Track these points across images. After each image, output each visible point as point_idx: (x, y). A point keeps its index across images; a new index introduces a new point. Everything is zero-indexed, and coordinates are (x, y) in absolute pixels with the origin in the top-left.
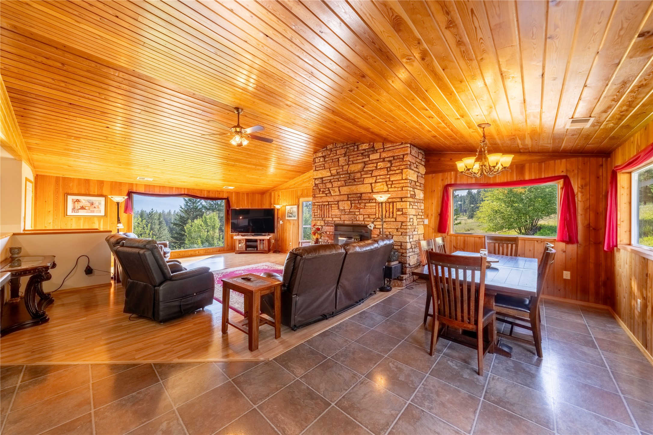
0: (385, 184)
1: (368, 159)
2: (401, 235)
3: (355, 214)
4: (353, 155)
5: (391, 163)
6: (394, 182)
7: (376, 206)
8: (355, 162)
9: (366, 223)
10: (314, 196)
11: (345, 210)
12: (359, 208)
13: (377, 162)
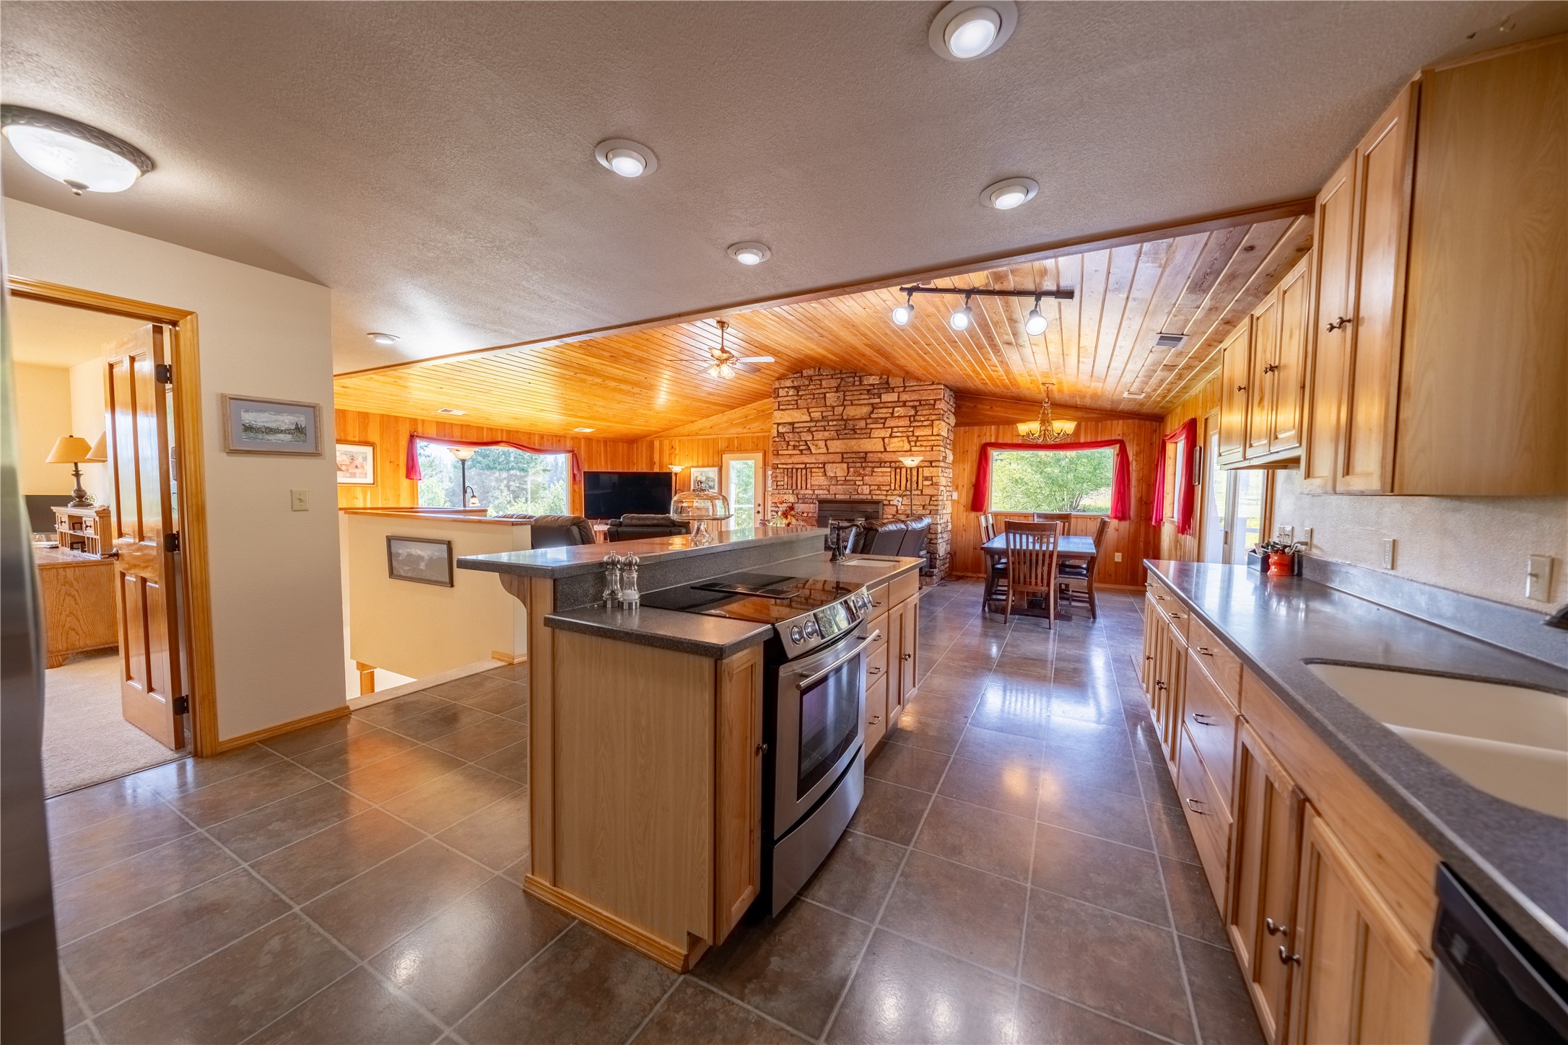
0: (907, 441)
1: (878, 400)
2: (930, 514)
3: (855, 484)
4: (851, 391)
5: (915, 410)
6: (919, 439)
7: (890, 472)
8: (855, 402)
9: (874, 497)
10: (775, 452)
11: (837, 477)
12: (864, 474)
13: (893, 405)
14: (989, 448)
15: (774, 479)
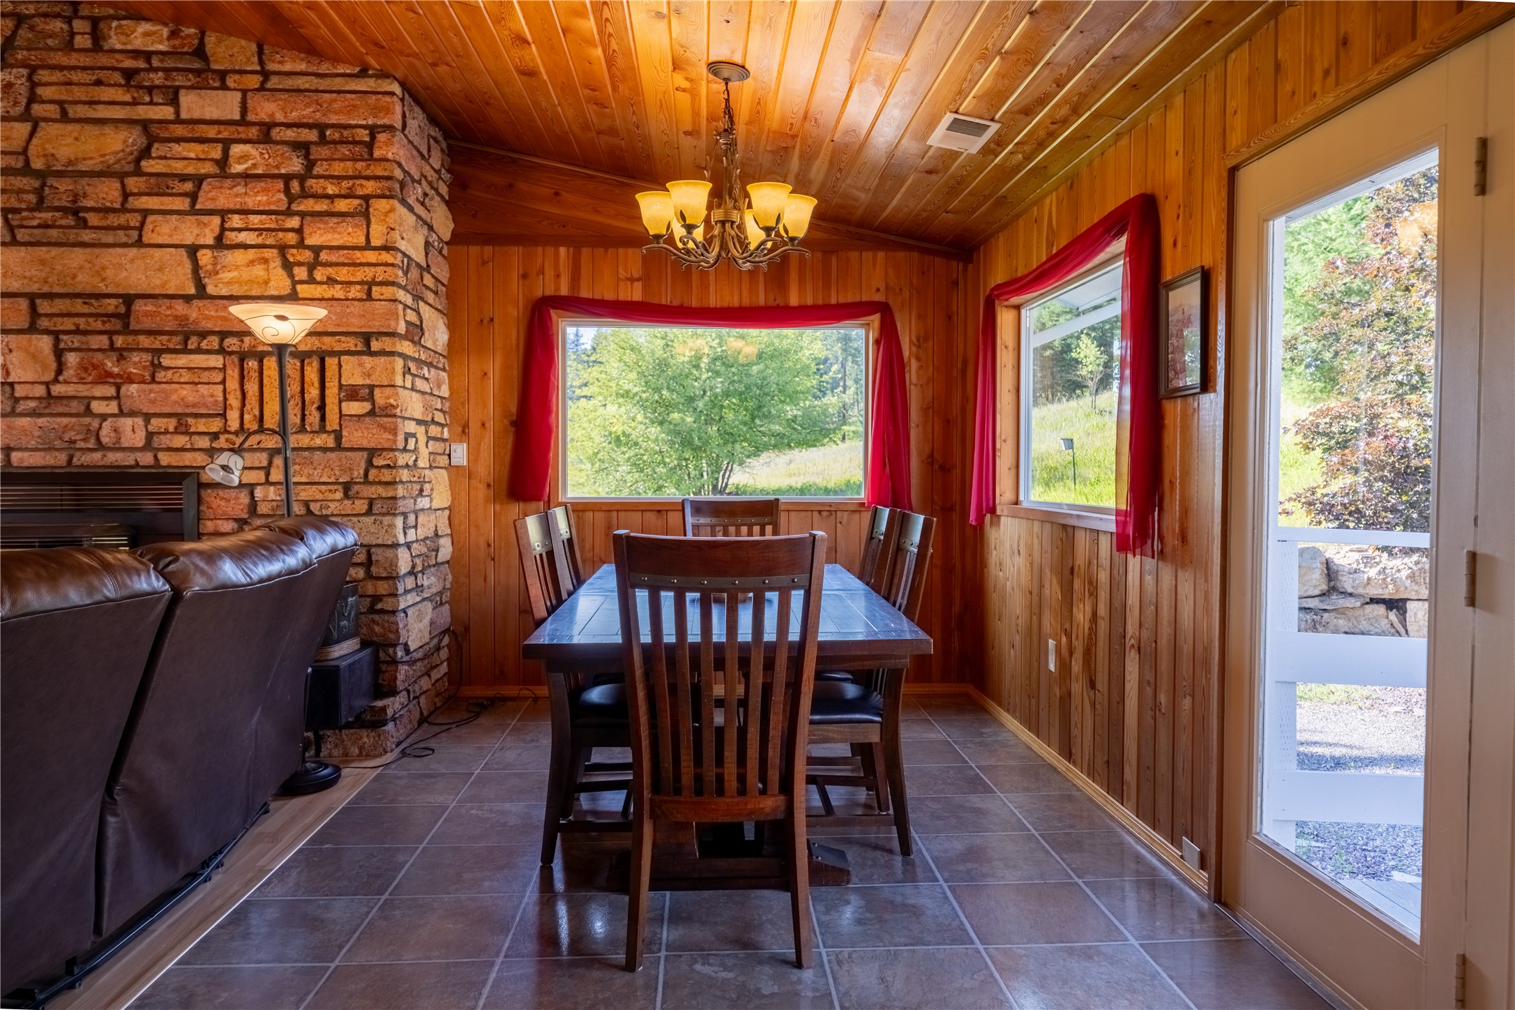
0: (278, 262)
2: (369, 512)
6: (324, 256)
7: (224, 369)
8: (81, 111)
9: (165, 459)
11: (12, 385)
12: (118, 375)
13: (225, 135)
14: (553, 313)
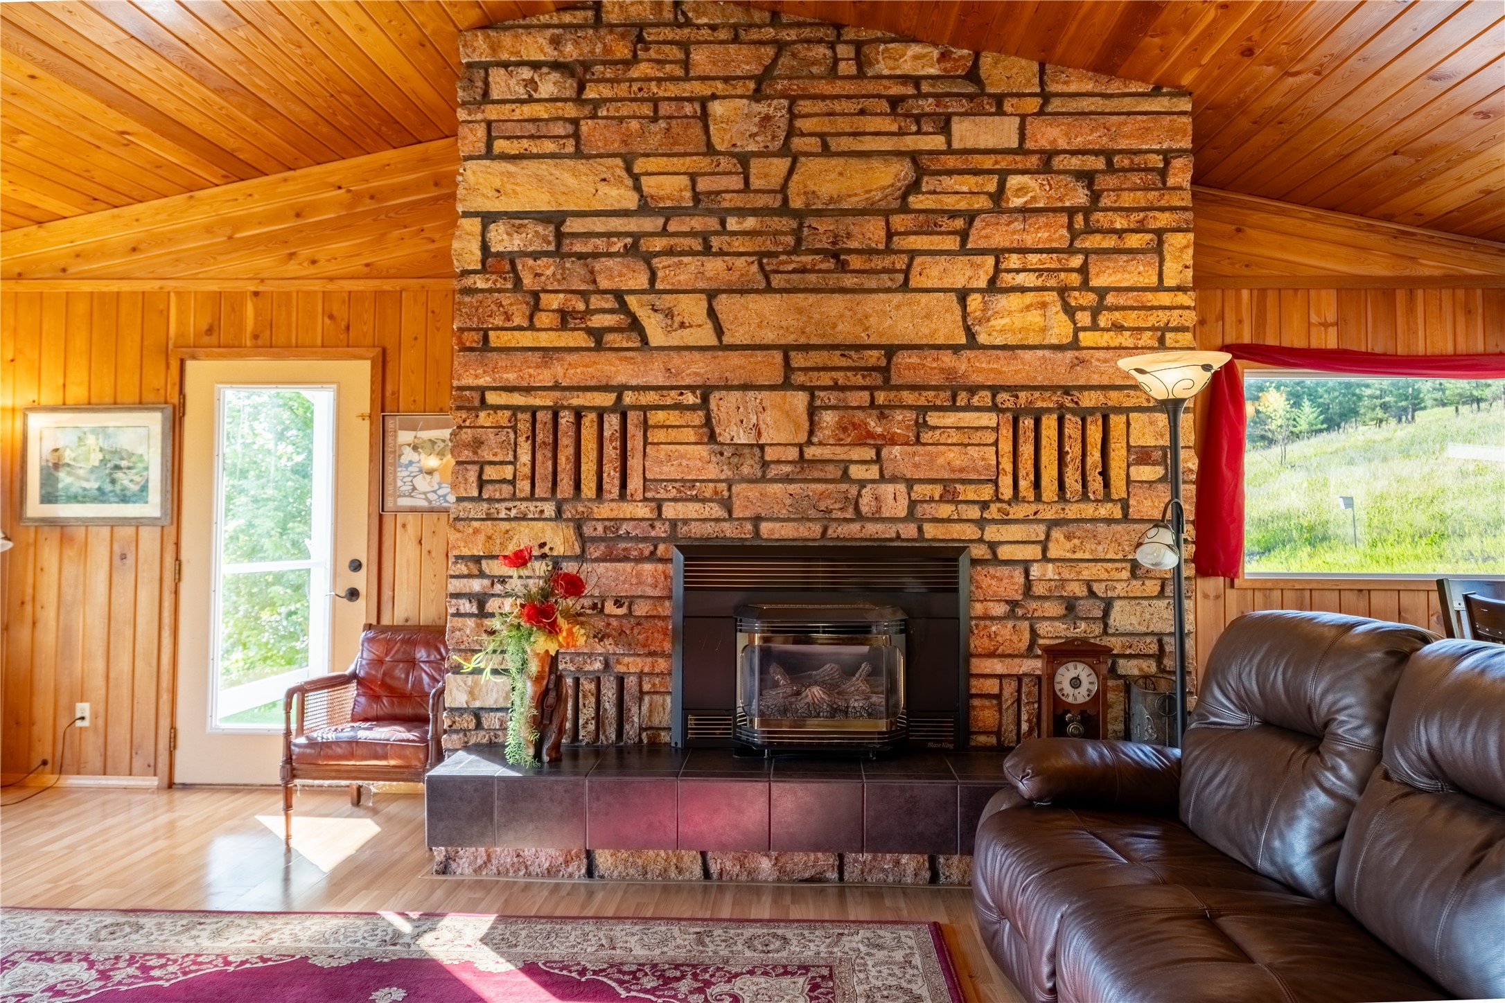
0: (1058, 306)
1: (938, 142)
2: (1161, 594)
3: (845, 477)
4: (823, 97)
5: (1090, 186)
6: (1110, 299)
7: (996, 429)
8: (846, 144)
9: (930, 531)
10: (472, 339)
11: (762, 447)
12: (882, 436)
13: (1003, 165)
14: (1238, 363)
15: (467, 455)
